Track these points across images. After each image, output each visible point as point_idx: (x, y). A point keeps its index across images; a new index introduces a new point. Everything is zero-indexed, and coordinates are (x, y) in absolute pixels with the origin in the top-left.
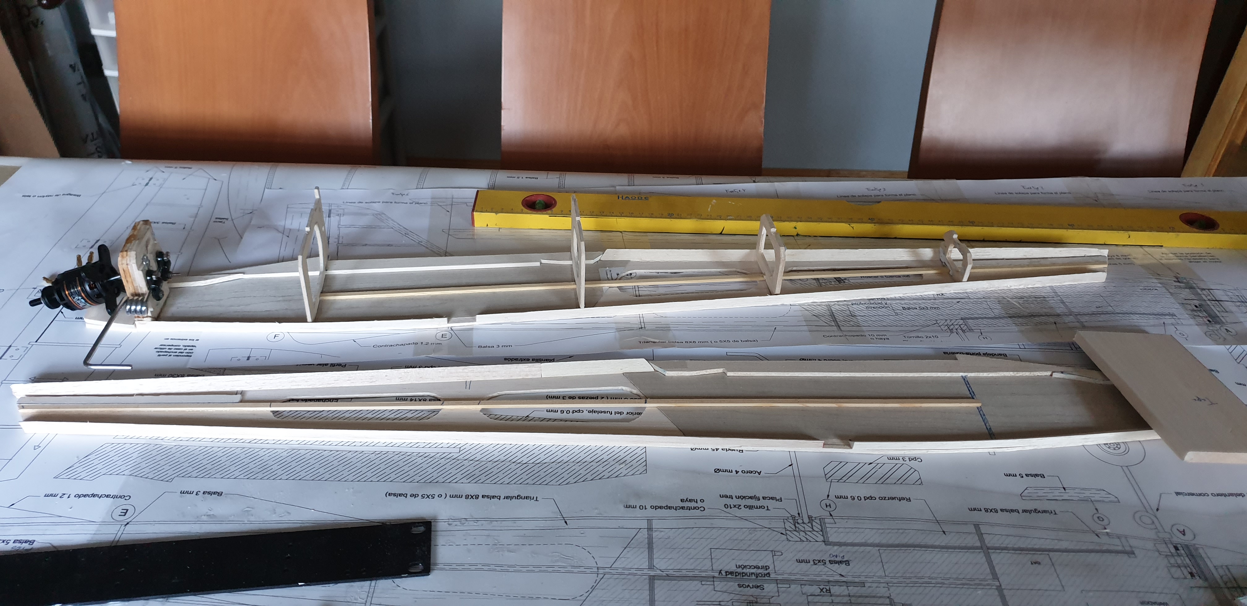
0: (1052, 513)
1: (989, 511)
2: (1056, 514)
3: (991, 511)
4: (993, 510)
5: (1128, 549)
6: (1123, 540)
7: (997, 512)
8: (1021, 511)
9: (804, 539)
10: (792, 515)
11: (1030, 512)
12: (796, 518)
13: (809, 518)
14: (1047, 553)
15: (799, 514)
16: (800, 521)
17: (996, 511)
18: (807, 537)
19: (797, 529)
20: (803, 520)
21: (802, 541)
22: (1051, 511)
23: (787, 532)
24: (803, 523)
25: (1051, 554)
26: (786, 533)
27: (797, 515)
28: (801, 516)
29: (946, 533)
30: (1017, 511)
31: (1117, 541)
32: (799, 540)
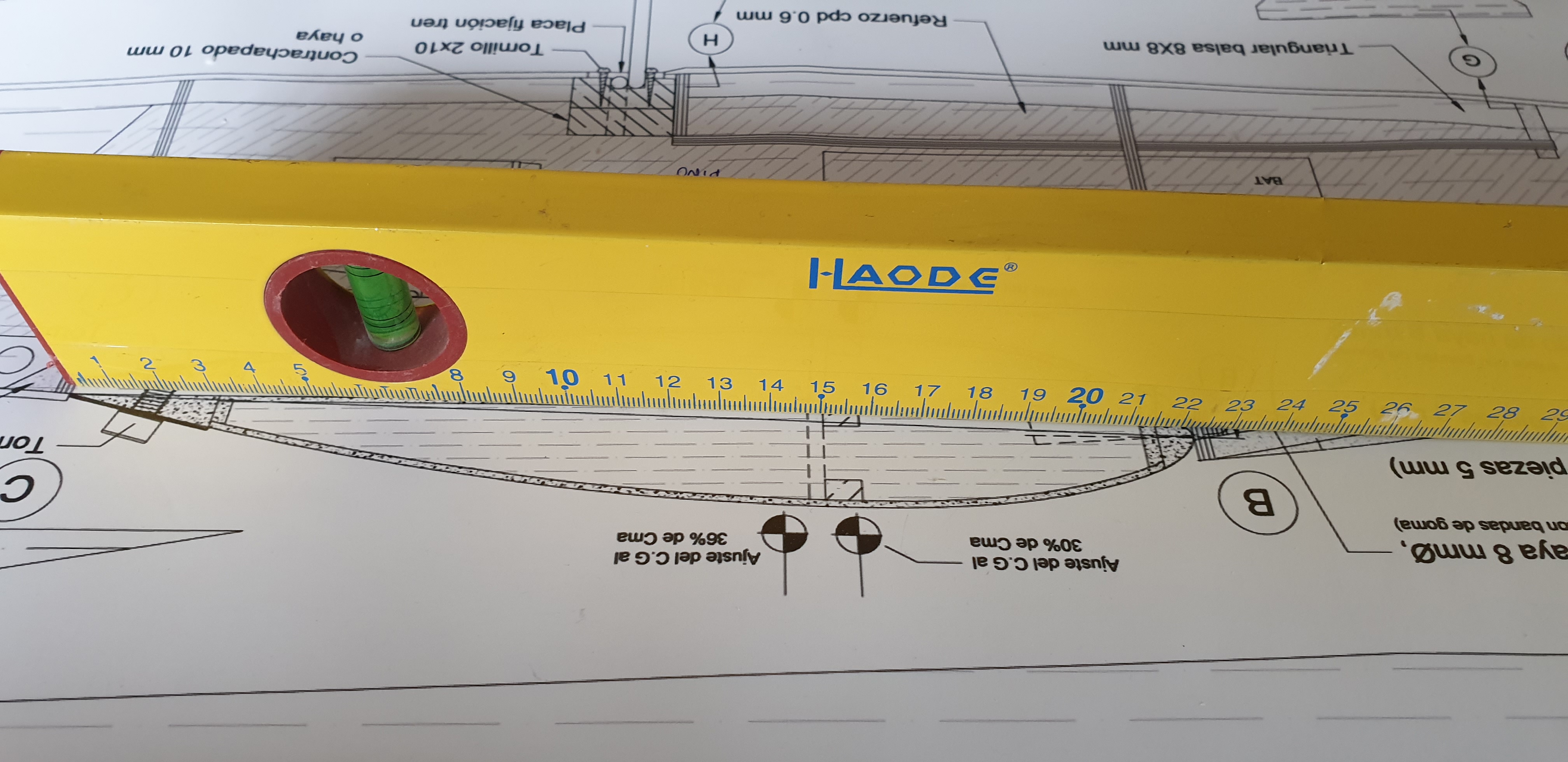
0: (1335, 49)
1: (1161, 49)
2: (1346, 52)
3: (1167, 49)
4: (1172, 49)
5: (1540, 135)
6: (1528, 112)
7: (1184, 52)
8: (1248, 49)
9: (618, 130)
10: (600, 68)
11: (1275, 49)
12: (611, 75)
13: (646, 72)
14: (1305, 154)
15: (621, 64)
16: (619, 83)
17: (1181, 49)
18: (629, 124)
19: (605, 104)
20: (628, 81)
21: (608, 133)
22: (1334, 46)
23: (575, 112)
24: (628, 87)
25: (1316, 157)
26: (570, 115)
27: (616, 68)
28: (625, 68)
29: (1027, 107)
30: (1238, 48)
31: (1511, 117)
32: (603, 131)
